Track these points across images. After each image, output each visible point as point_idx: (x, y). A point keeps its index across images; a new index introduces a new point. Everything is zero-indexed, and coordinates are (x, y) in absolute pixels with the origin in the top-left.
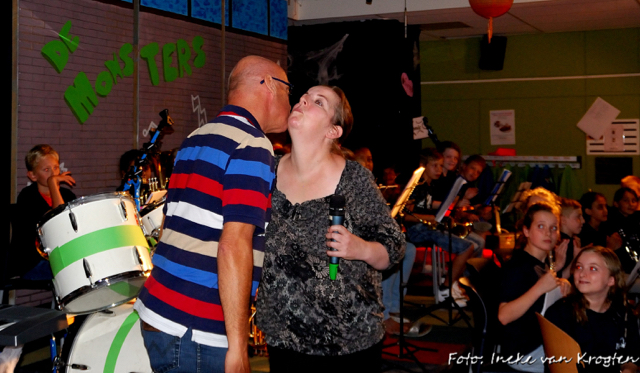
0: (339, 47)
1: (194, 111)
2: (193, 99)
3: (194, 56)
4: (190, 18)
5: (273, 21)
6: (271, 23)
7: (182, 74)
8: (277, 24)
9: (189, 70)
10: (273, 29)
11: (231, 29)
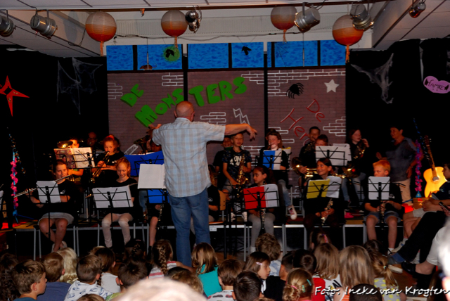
0: (389, 63)
1: (236, 117)
2: (234, 110)
3: (235, 88)
4: (230, 69)
5: (325, 56)
6: (322, 58)
7: (224, 98)
8: (331, 57)
9: (231, 96)
10: (324, 61)
11: (274, 68)
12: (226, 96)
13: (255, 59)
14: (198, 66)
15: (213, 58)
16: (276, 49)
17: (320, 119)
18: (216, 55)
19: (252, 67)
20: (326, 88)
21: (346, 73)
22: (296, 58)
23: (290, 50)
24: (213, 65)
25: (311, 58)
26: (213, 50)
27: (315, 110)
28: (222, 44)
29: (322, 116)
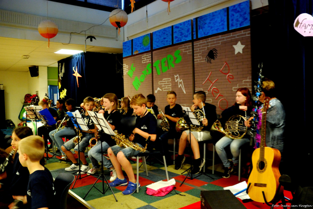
1: (176, 81)
2: (175, 76)
3: (175, 59)
4: (173, 45)
5: (232, 20)
6: (230, 22)
7: (170, 68)
8: (237, 20)
9: (173, 66)
10: (232, 25)
11: (198, 39)
12: (171, 66)
13: (186, 34)
14: (158, 46)
15: (165, 38)
16: (198, 23)
17: (230, 80)
18: (166, 36)
19: (184, 41)
20: (234, 50)
21: (251, 33)
22: (212, 27)
23: (208, 21)
24: (164, 44)
25: (223, 24)
26: (164, 33)
27: (227, 72)
28: (168, 27)
29: (231, 77)
